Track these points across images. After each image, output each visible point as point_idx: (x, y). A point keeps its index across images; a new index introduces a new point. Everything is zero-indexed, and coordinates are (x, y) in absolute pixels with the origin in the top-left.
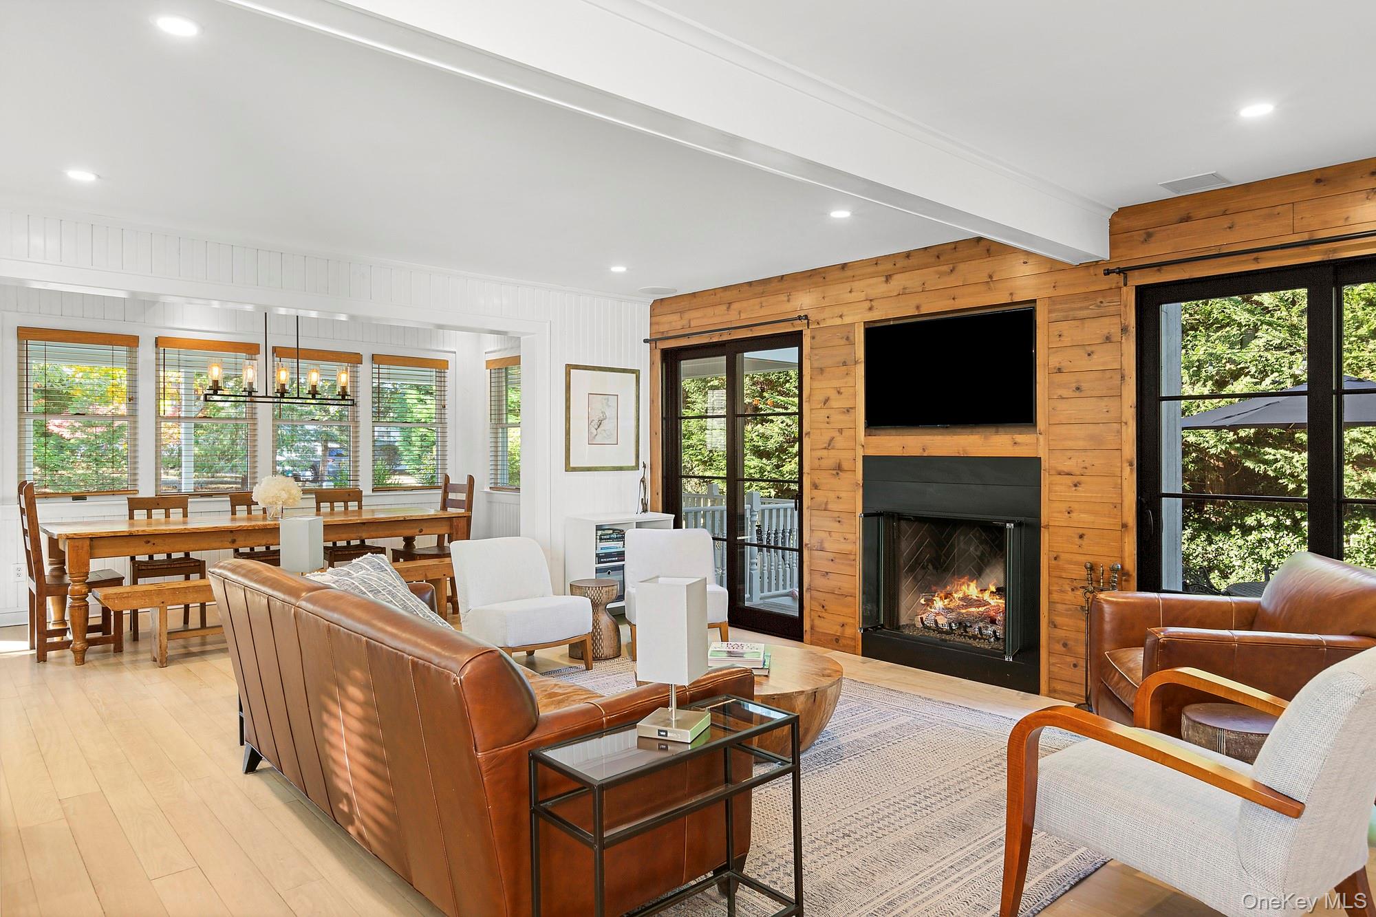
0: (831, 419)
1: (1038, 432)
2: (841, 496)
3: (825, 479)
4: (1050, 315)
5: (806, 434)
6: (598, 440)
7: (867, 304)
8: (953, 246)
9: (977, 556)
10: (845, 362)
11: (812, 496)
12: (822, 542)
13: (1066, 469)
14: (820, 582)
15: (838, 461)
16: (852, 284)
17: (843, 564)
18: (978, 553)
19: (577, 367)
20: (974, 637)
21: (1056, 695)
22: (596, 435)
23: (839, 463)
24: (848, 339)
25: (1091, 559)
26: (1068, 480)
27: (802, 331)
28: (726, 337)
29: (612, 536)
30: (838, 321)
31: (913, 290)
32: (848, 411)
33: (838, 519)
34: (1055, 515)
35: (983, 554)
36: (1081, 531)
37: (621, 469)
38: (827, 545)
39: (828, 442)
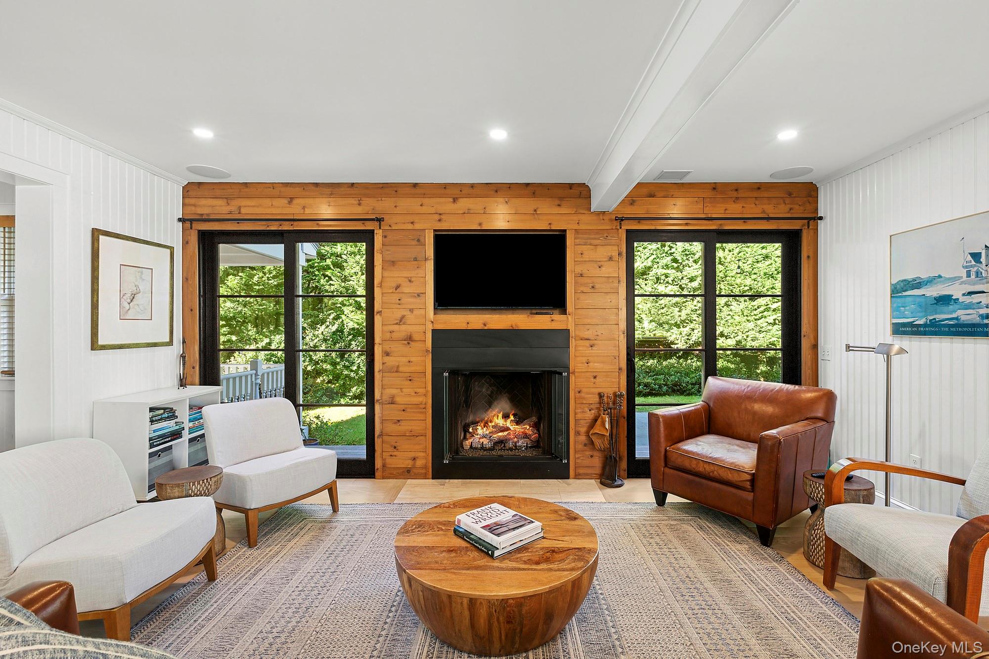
0: (402, 301)
1: (568, 313)
2: (411, 360)
3: (397, 348)
4: (576, 241)
5: (377, 313)
6: (130, 315)
7: (437, 217)
8: (508, 186)
9: (488, 394)
10: (416, 258)
11: (384, 362)
12: (393, 397)
13: (586, 337)
14: (391, 428)
15: (409, 334)
16: (422, 199)
17: (414, 412)
18: (489, 392)
19: (107, 234)
20: (511, 449)
21: (580, 477)
22: (129, 309)
23: (411, 335)
24: (419, 240)
25: (600, 390)
26: (587, 343)
27: (374, 230)
28: (286, 227)
29: (164, 416)
30: (410, 227)
31: (476, 212)
32: (418, 296)
33: (409, 378)
34: (579, 365)
35: (492, 392)
36: (595, 374)
37: (155, 345)
38: (398, 399)
39: (399, 319)
